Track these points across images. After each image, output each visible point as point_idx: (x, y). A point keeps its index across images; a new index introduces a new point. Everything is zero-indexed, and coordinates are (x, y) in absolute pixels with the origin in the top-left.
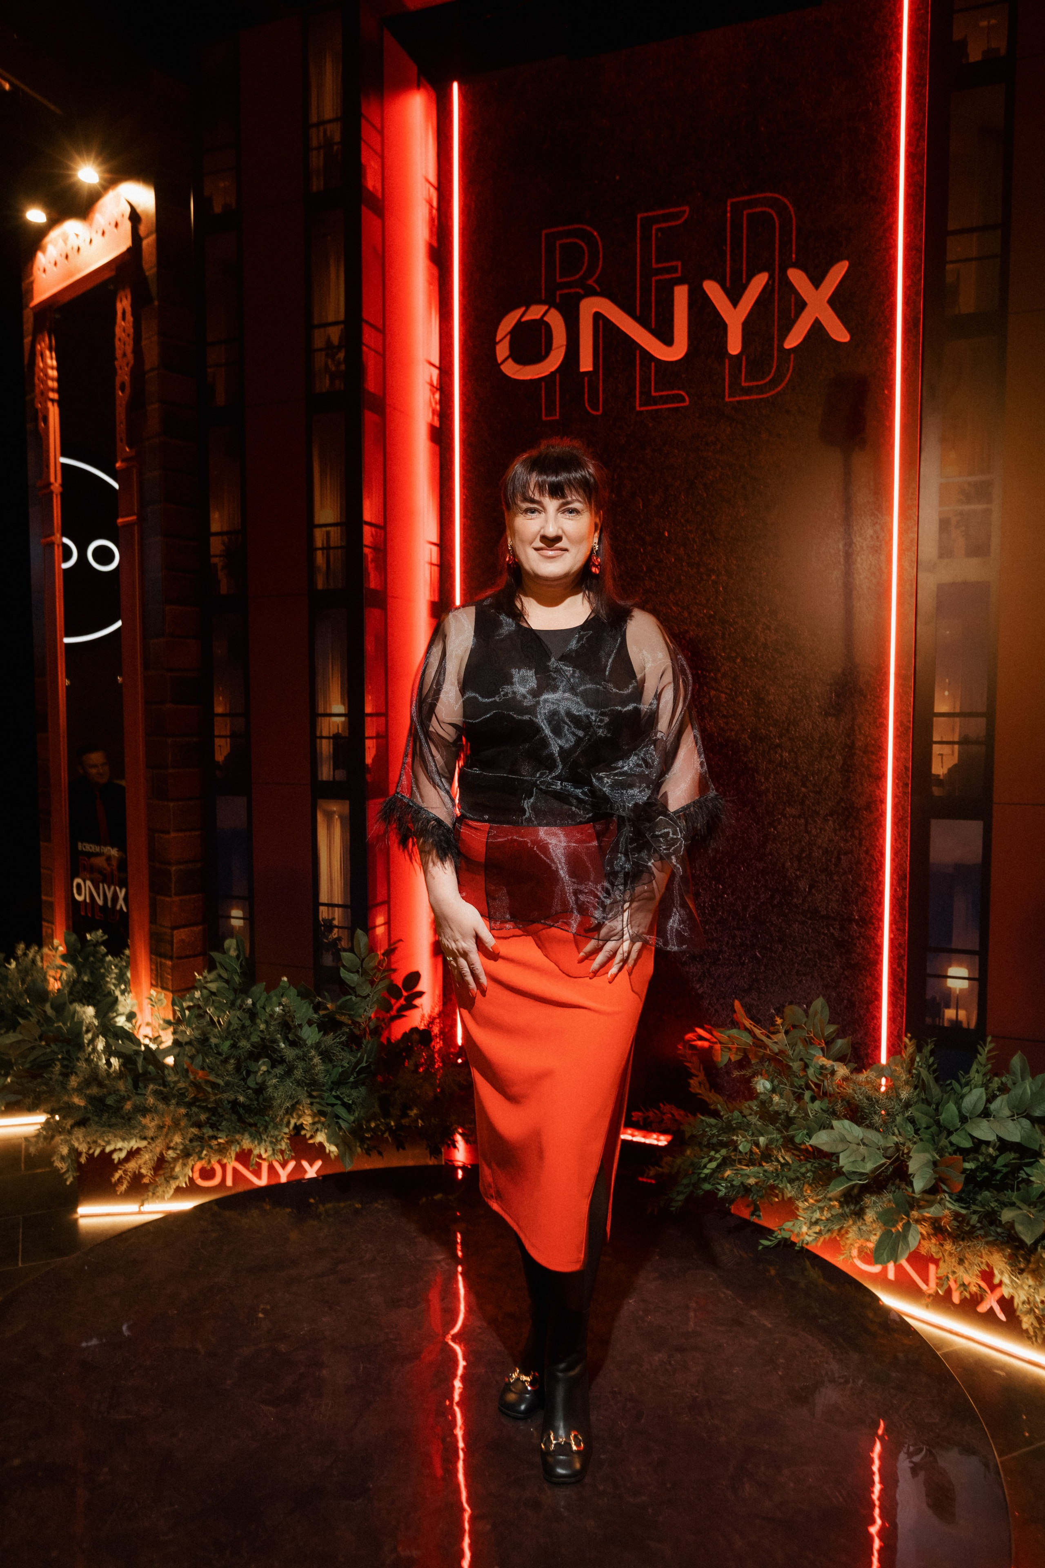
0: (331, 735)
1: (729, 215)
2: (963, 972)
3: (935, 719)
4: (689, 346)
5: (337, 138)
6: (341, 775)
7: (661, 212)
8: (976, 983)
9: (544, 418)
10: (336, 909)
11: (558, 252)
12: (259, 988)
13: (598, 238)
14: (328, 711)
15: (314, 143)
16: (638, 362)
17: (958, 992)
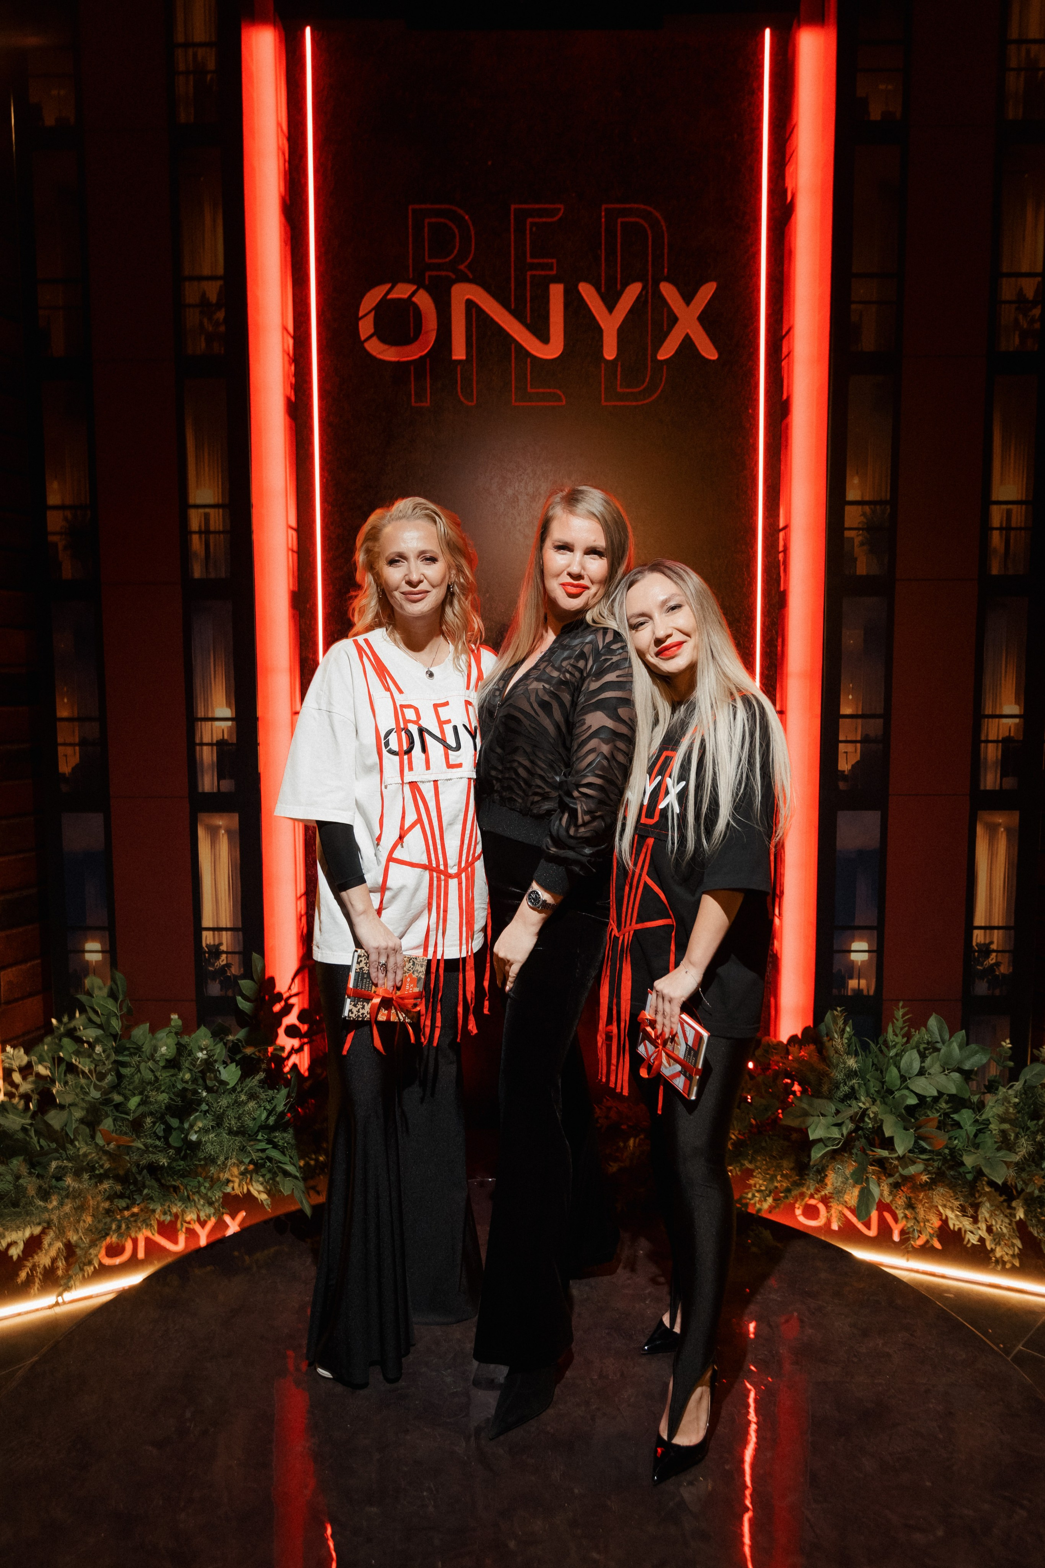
0: (215, 741)
1: (603, 220)
2: (864, 946)
3: (840, 720)
4: (565, 345)
5: (211, 65)
6: (227, 785)
7: (537, 206)
8: (875, 954)
9: (413, 404)
10: (224, 933)
11: (426, 229)
12: (140, 1032)
13: (470, 223)
14: (210, 716)
15: (182, 67)
16: (513, 355)
17: (859, 964)
